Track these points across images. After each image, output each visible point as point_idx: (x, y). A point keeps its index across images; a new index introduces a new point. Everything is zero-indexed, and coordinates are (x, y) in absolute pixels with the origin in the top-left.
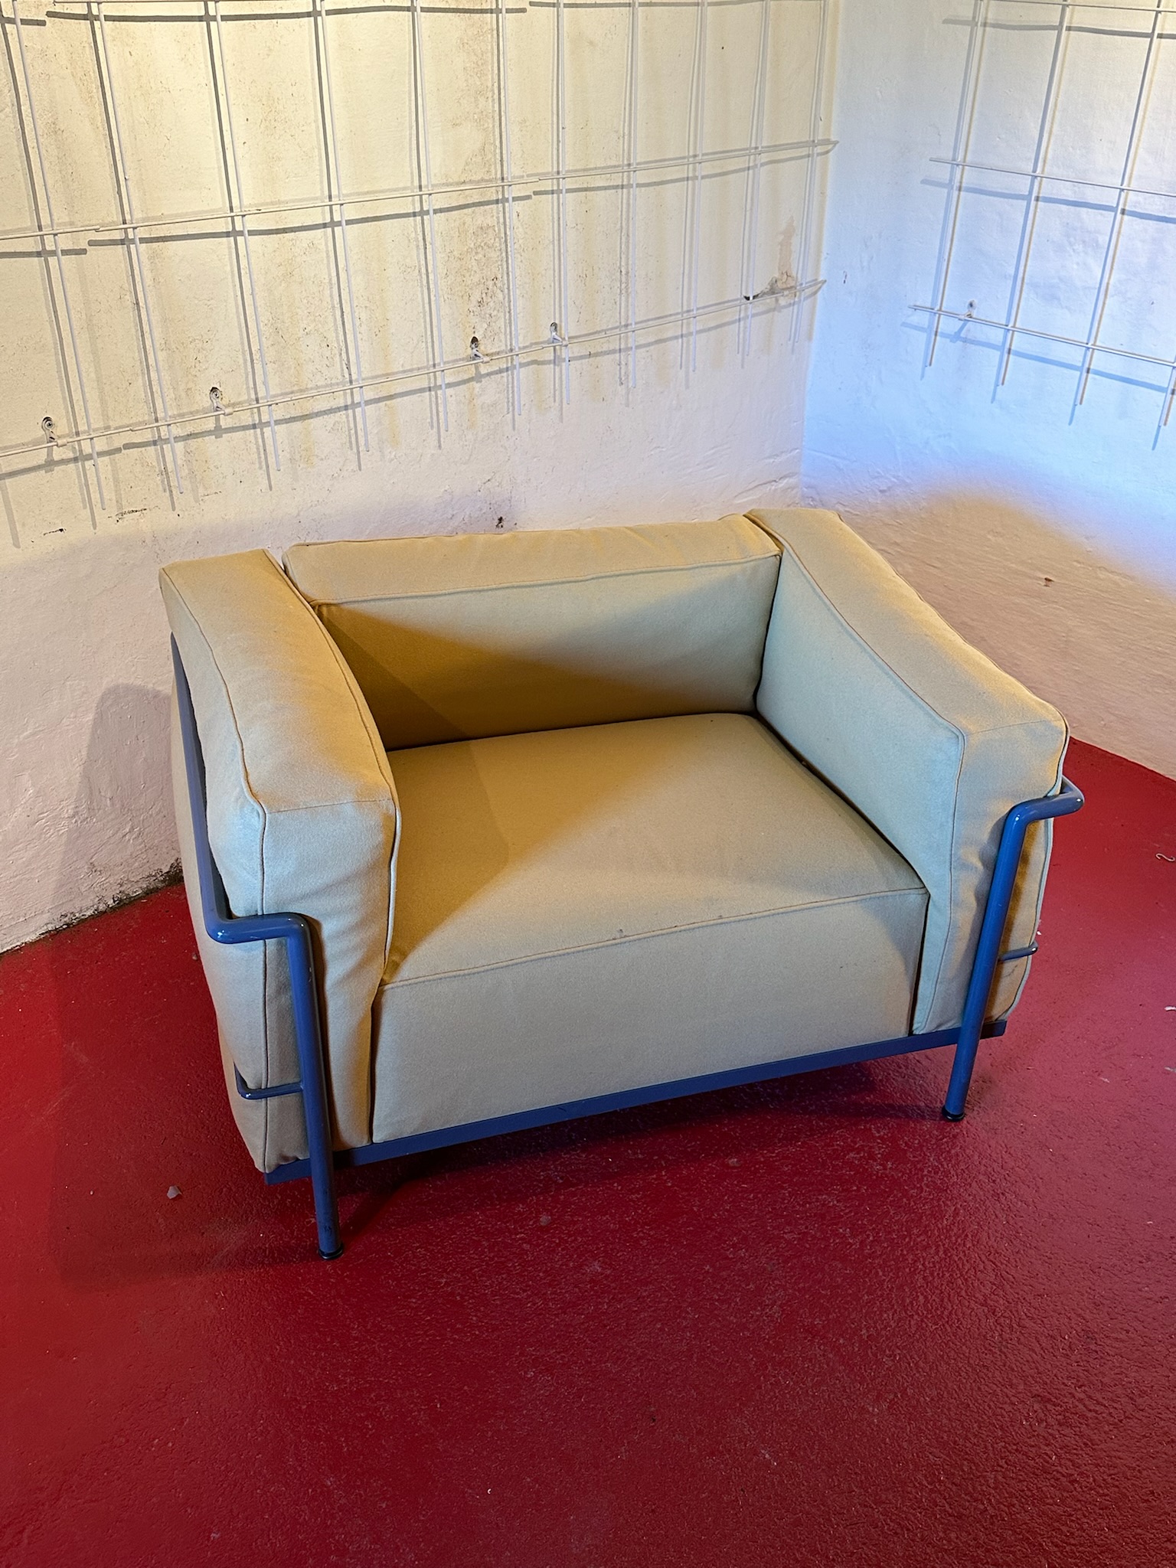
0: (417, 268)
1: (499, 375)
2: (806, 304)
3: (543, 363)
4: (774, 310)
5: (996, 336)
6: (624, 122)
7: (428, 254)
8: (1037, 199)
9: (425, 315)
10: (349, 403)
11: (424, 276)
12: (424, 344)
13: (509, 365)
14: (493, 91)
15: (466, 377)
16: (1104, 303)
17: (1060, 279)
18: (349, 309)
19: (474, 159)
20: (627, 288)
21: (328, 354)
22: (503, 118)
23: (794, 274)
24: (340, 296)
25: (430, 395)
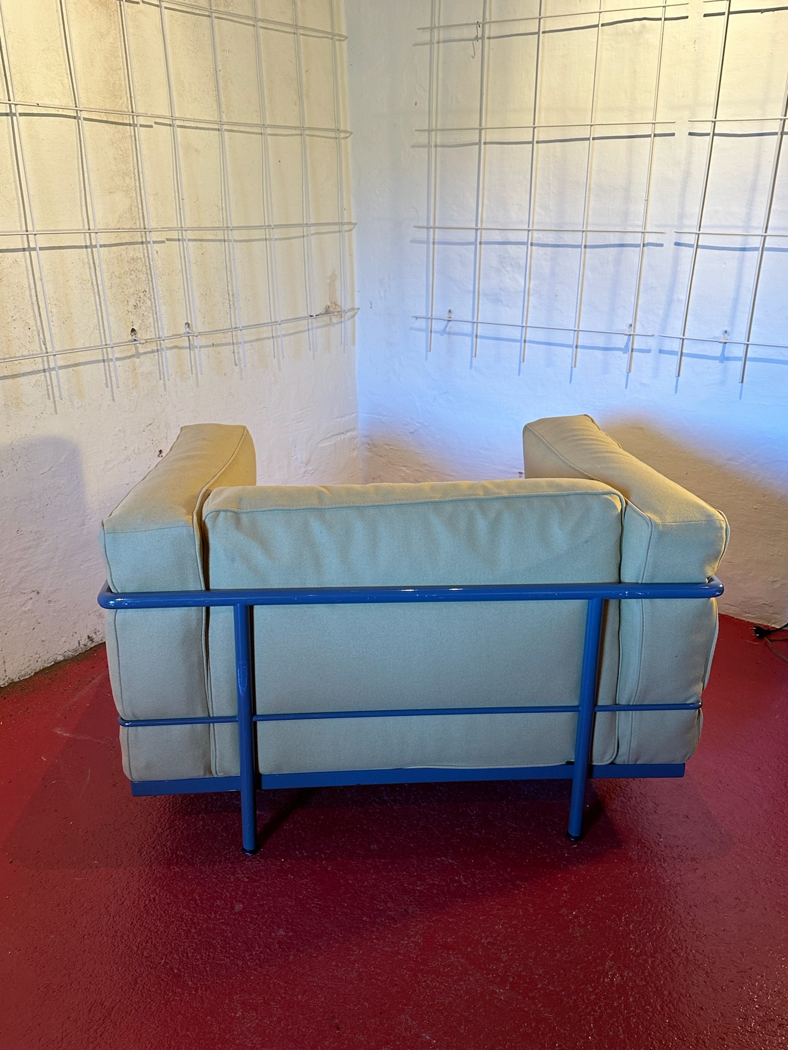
0: (90, 282)
1: (152, 354)
2: (349, 323)
3: (182, 348)
4: (330, 325)
5: (467, 328)
6: (222, 200)
7: (97, 272)
8: (480, 243)
9: (97, 312)
10: (46, 367)
11: (96, 287)
12: (98, 331)
13: (159, 348)
14: (134, 173)
15: (129, 354)
16: (528, 300)
17: (500, 289)
18: (44, 305)
19: (125, 215)
20: (234, 304)
21: (29, 334)
22: (142, 191)
23: (339, 304)
24: (37, 296)
25: (104, 365)
